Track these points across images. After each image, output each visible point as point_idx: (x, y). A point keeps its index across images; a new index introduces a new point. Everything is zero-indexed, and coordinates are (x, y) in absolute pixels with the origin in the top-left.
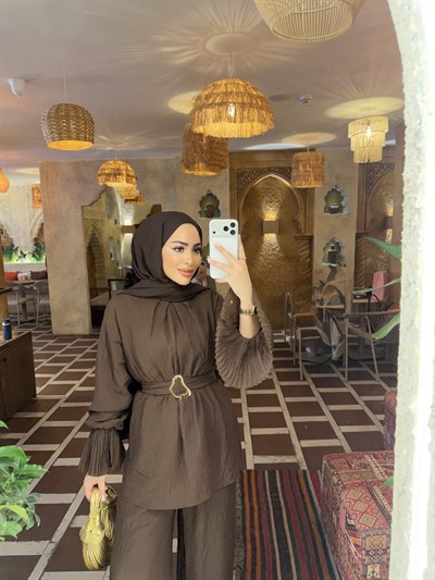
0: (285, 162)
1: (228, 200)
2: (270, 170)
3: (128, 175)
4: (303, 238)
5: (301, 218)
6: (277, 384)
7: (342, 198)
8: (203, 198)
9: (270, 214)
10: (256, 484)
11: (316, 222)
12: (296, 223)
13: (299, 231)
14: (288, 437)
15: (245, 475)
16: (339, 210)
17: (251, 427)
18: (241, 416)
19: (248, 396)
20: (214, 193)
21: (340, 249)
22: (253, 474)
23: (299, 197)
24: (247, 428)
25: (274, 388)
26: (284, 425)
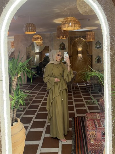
0: (84, 34)
1: (68, 45)
2: (79, 37)
3: (41, 39)
4: (90, 55)
5: (89, 50)
6: (83, 97)
7: (100, 44)
8: (61, 45)
9: (80, 49)
10: (78, 120)
11: (93, 51)
12: (87, 51)
13: (88, 53)
15: (75, 119)
16: (100, 47)
17: (76, 107)
18: (73, 105)
19: (74, 100)
20: (64, 43)
21: (100, 58)
22: (77, 118)
23: (88, 44)
24: (75, 107)
25: (82, 98)
26: (85, 107)
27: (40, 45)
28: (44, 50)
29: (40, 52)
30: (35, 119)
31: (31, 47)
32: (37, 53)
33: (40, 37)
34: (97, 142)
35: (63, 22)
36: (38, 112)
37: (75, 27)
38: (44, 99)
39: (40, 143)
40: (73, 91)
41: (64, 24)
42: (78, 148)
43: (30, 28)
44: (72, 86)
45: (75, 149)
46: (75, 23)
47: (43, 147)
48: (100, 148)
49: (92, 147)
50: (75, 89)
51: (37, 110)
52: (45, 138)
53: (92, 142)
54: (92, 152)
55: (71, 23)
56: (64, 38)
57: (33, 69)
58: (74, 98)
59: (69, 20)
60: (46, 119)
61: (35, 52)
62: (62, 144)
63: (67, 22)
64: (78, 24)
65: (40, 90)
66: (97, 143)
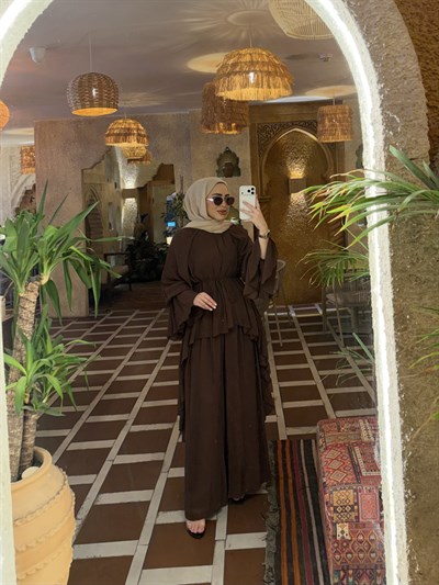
1: (249, 159)
2: (294, 124)
3: (139, 135)
6: (310, 359)
8: (221, 155)
9: (297, 172)
14: (323, 408)
15: (280, 446)
17: (282, 401)
20: (232, 150)
22: (287, 444)
23: (327, 153)
24: (278, 402)
25: (306, 362)
26: (318, 397)
27: (141, 160)
28: (154, 178)
29: (140, 189)
30: (119, 454)
31: (103, 169)
32: (127, 193)
33: (138, 129)
34: (360, 531)
35: (224, 66)
36: (130, 428)
37: (269, 87)
38: (155, 373)
39: (137, 549)
40: (273, 339)
41: (229, 75)
42: (290, 561)
43: (94, 93)
44: (270, 318)
45: (278, 566)
46: (269, 73)
47: (148, 564)
48: (373, 555)
49: (343, 555)
50: (279, 331)
51: (125, 421)
52: (156, 527)
53: (343, 532)
54: (342, 574)
55: (255, 72)
56: (230, 129)
57: (112, 257)
58: (277, 364)
59: (248, 58)
60: (162, 454)
61: (122, 187)
62: (227, 548)
63: (238, 69)
64: (282, 76)
65: (143, 337)
66: (361, 538)
